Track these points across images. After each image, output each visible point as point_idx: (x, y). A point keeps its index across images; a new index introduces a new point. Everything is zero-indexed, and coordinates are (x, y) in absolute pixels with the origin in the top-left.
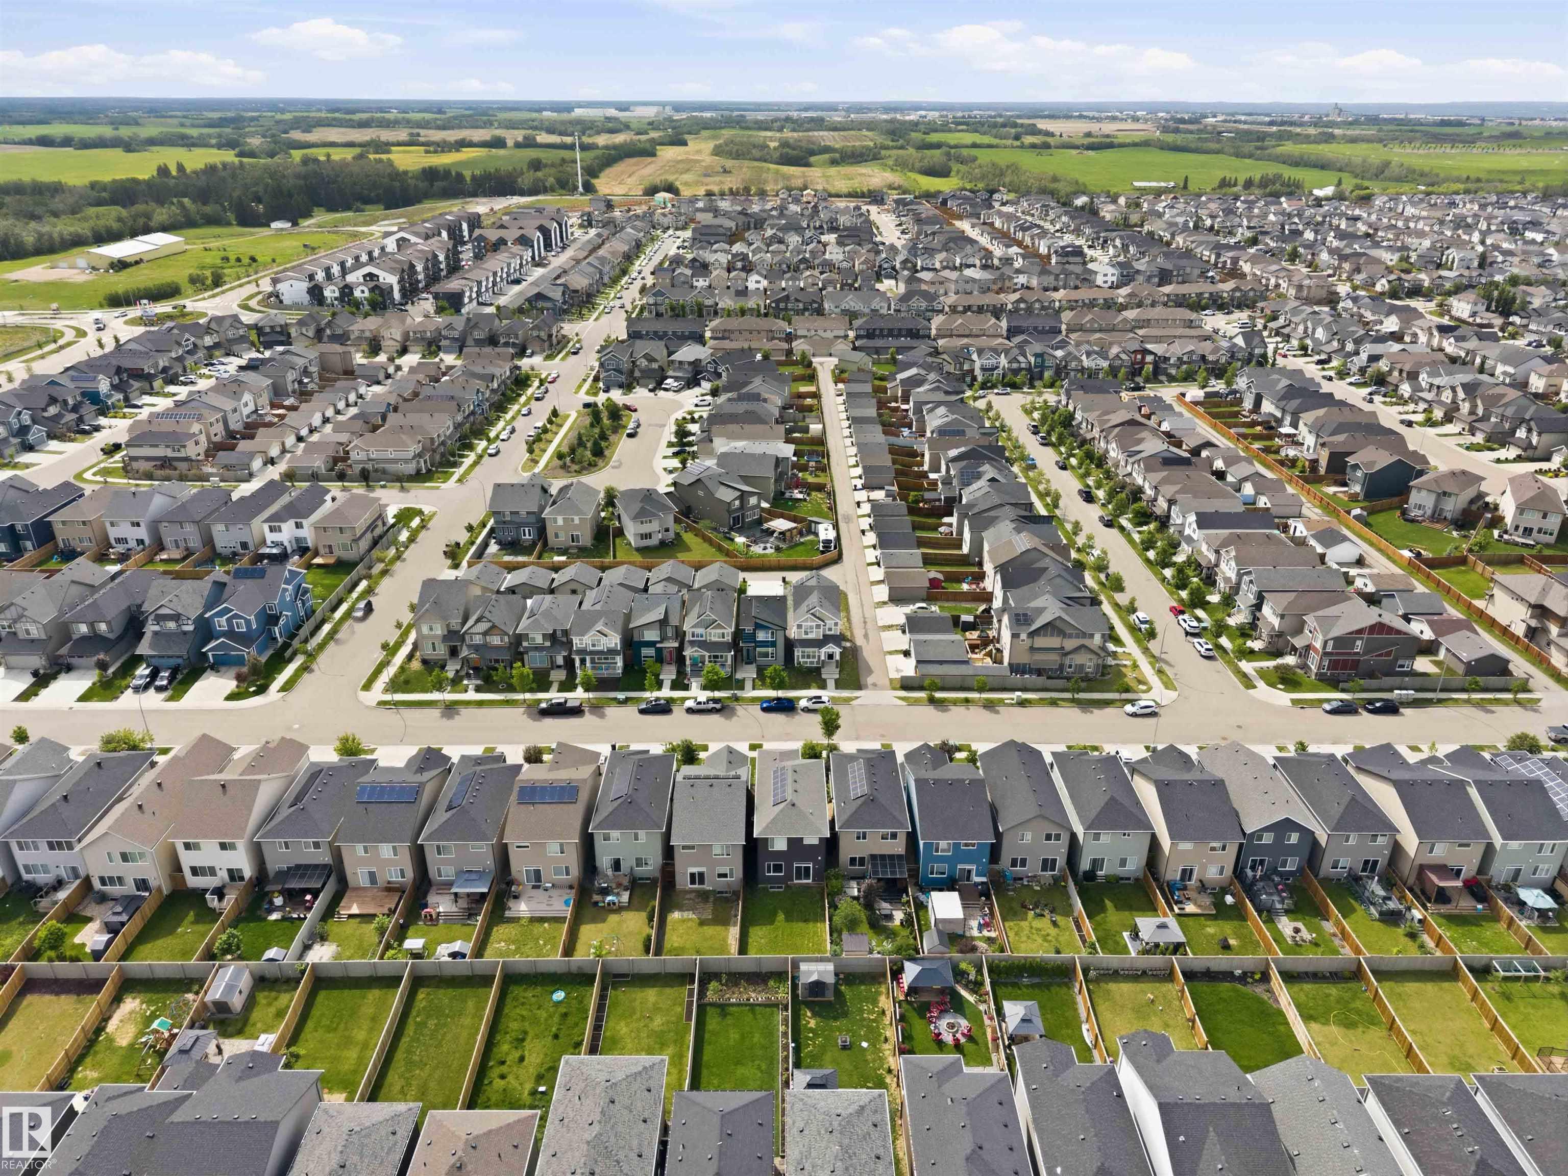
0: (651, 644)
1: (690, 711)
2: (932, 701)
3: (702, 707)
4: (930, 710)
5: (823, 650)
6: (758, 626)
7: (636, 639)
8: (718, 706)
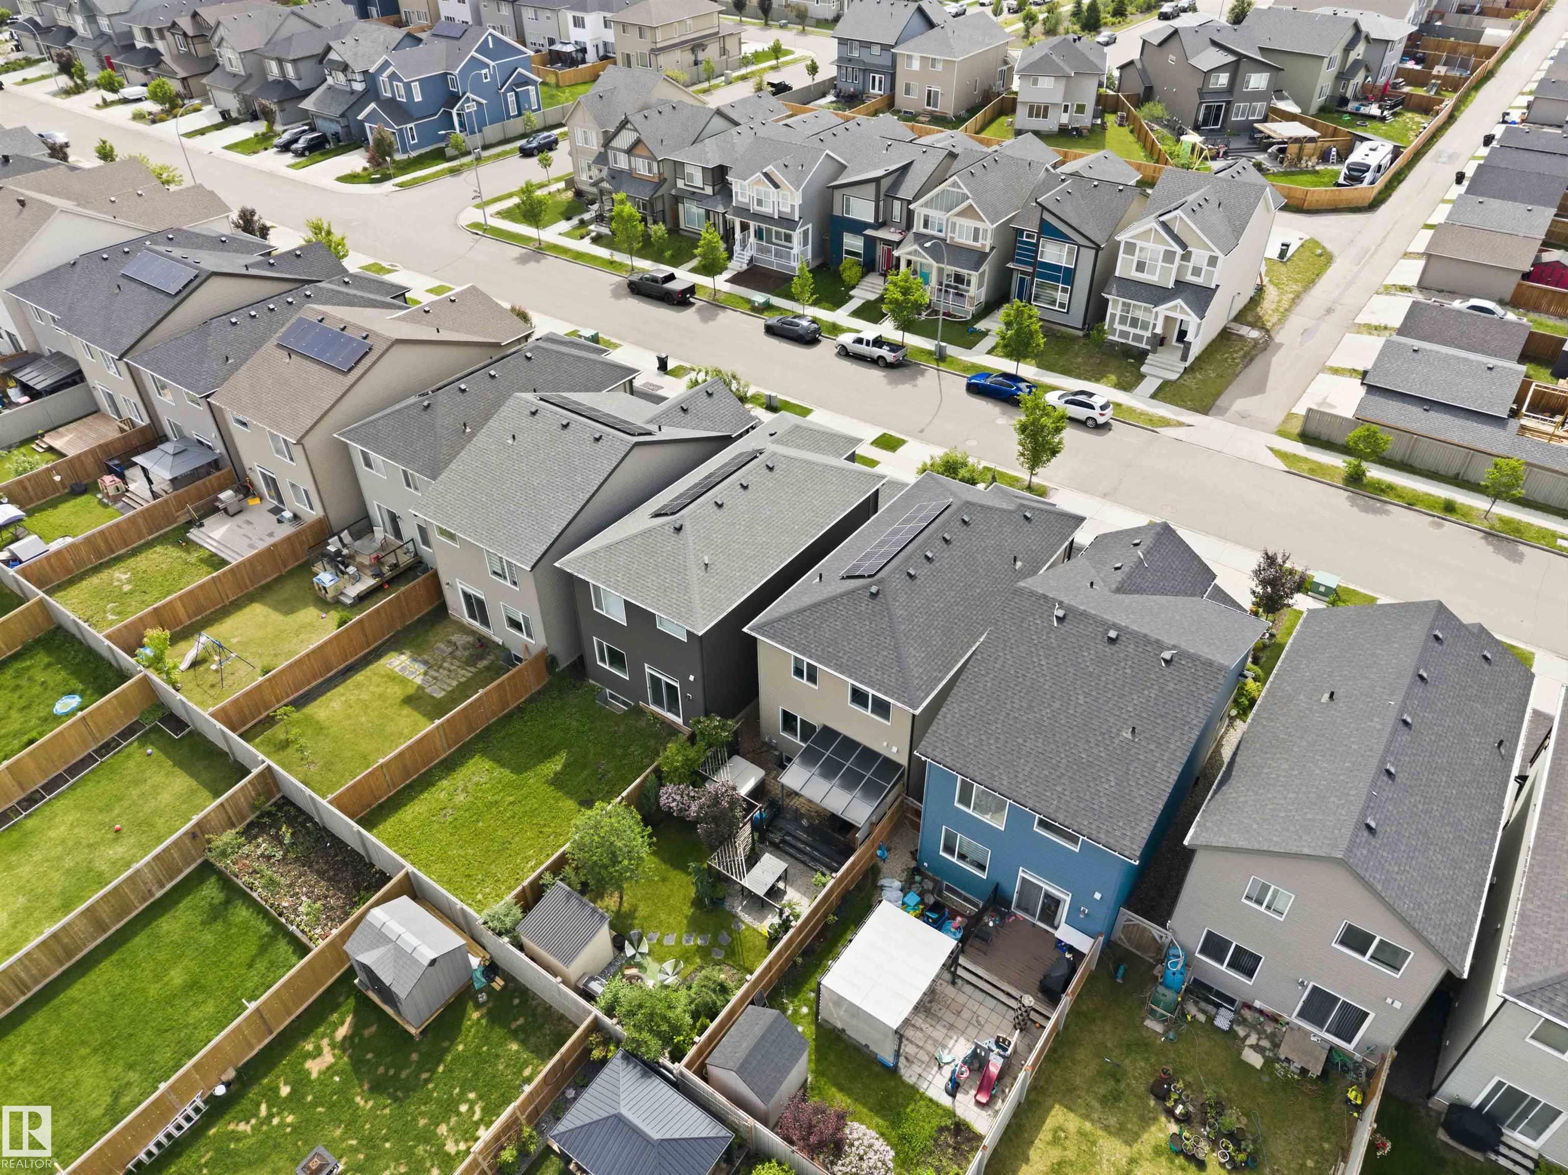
0: (857, 227)
1: (845, 353)
2: (1355, 480)
3: (863, 349)
4: (1341, 498)
5: (1163, 310)
6: (1047, 230)
7: (837, 212)
8: (890, 356)
